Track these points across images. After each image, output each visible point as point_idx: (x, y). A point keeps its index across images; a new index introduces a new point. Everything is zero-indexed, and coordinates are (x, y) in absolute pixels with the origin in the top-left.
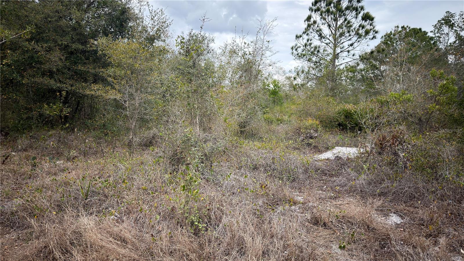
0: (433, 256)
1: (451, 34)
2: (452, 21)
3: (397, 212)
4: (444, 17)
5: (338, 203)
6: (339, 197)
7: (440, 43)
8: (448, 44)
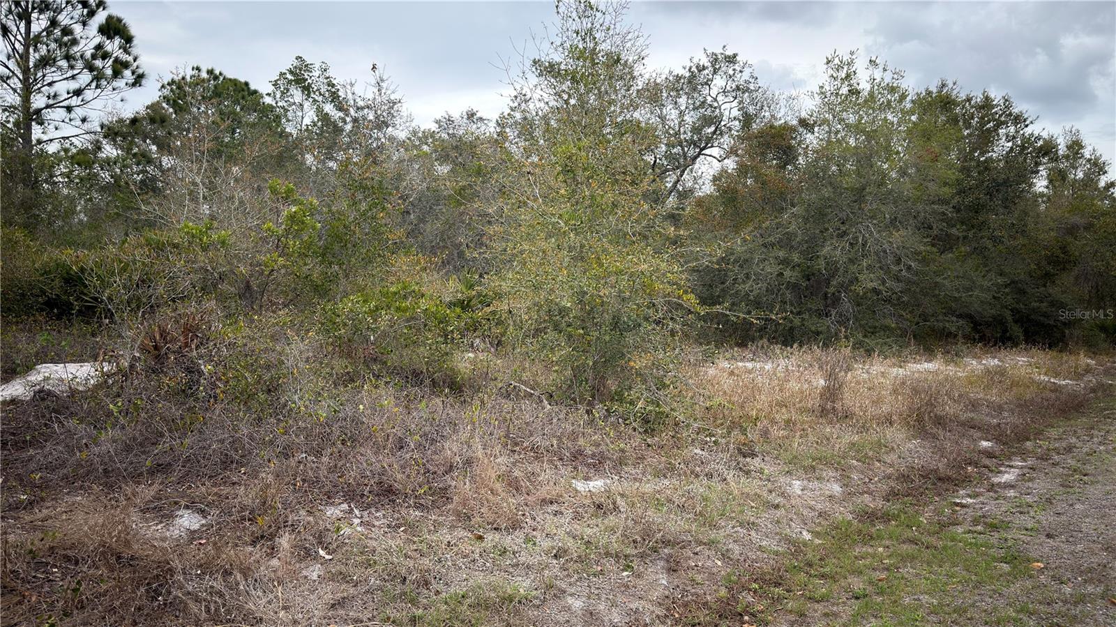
0: (265, 580)
1: (307, 105)
2: (307, 80)
3: (193, 503)
4: (291, 67)
5: (40, 516)
6: (43, 499)
7: (288, 121)
8: (303, 126)
